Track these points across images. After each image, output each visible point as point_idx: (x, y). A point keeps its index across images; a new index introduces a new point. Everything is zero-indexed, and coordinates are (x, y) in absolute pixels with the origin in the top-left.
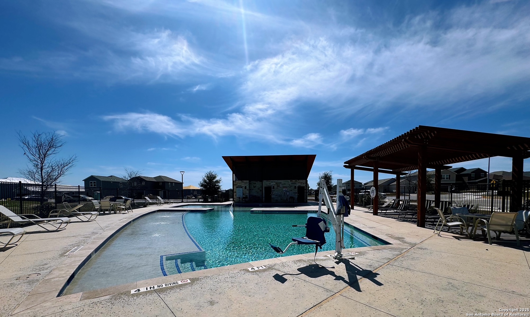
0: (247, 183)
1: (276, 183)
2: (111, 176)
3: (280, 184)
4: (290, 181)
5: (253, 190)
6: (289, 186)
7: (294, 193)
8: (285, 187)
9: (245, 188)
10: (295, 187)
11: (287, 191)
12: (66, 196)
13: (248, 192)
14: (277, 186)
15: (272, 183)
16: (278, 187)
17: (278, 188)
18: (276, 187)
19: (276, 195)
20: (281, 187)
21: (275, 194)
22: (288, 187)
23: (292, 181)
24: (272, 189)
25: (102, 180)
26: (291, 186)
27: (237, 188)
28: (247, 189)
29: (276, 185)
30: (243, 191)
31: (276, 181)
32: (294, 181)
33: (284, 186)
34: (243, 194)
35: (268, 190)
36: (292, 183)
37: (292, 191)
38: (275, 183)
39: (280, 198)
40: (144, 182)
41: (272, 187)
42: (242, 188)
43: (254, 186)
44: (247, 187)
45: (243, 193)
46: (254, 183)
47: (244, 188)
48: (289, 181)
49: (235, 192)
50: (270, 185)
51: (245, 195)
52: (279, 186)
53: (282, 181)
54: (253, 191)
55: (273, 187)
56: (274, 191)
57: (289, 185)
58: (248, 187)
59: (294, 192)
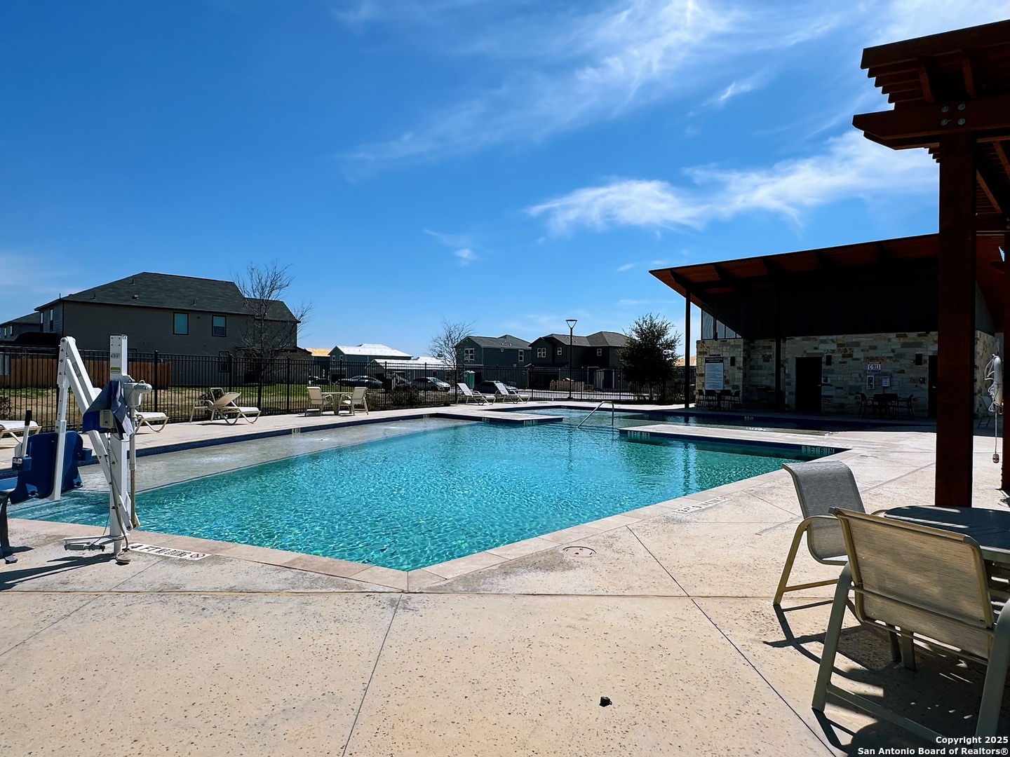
0: (738, 346)
1: (839, 345)
2: (505, 337)
3: (855, 349)
4: (897, 336)
5: (760, 368)
6: (892, 355)
7: (913, 380)
8: (872, 359)
9: (733, 361)
10: (919, 360)
11: (885, 374)
12: (400, 378)
13: (741, 376)
14: (843, 356)
15: (825, 345)
16: (845, 360)
17: (845, 362)
18: (837, 357)
19: (837, 388)
20: (858, 359)
21: (835, 383)
22: (888, 357)
23: (905, 336)
24: (824, 366)
25: (483, 345)
26: (901, 356)
27: (707, 362)
28: (737, 365)
29: (839, 351)
30: (724, 371)
31: (840, 337)
32: (912, 336)
33: (872, 353)
34: (726, 382)
35: (810, 368)
36: (904, 345)
37: (903, 372)
38: (834, 347)
39: (853, 397)
40: (560, 350)
41: (824, 359)
42: (722, 361)
43: (763, 356)
44: (737, 359)
45: (725, 377)
46: (764, 348)
47: (728, 362)
48: (893, 335)
49: (702, 375)
50: (816, 351)
51: (731, 383)
52: (851, 356)
53: (865, 339)
54: (760, 372)
55: (829, 358)
56: (832, 372)
57: (893, 351)
58: (740, 360)
59: (914, 376)
